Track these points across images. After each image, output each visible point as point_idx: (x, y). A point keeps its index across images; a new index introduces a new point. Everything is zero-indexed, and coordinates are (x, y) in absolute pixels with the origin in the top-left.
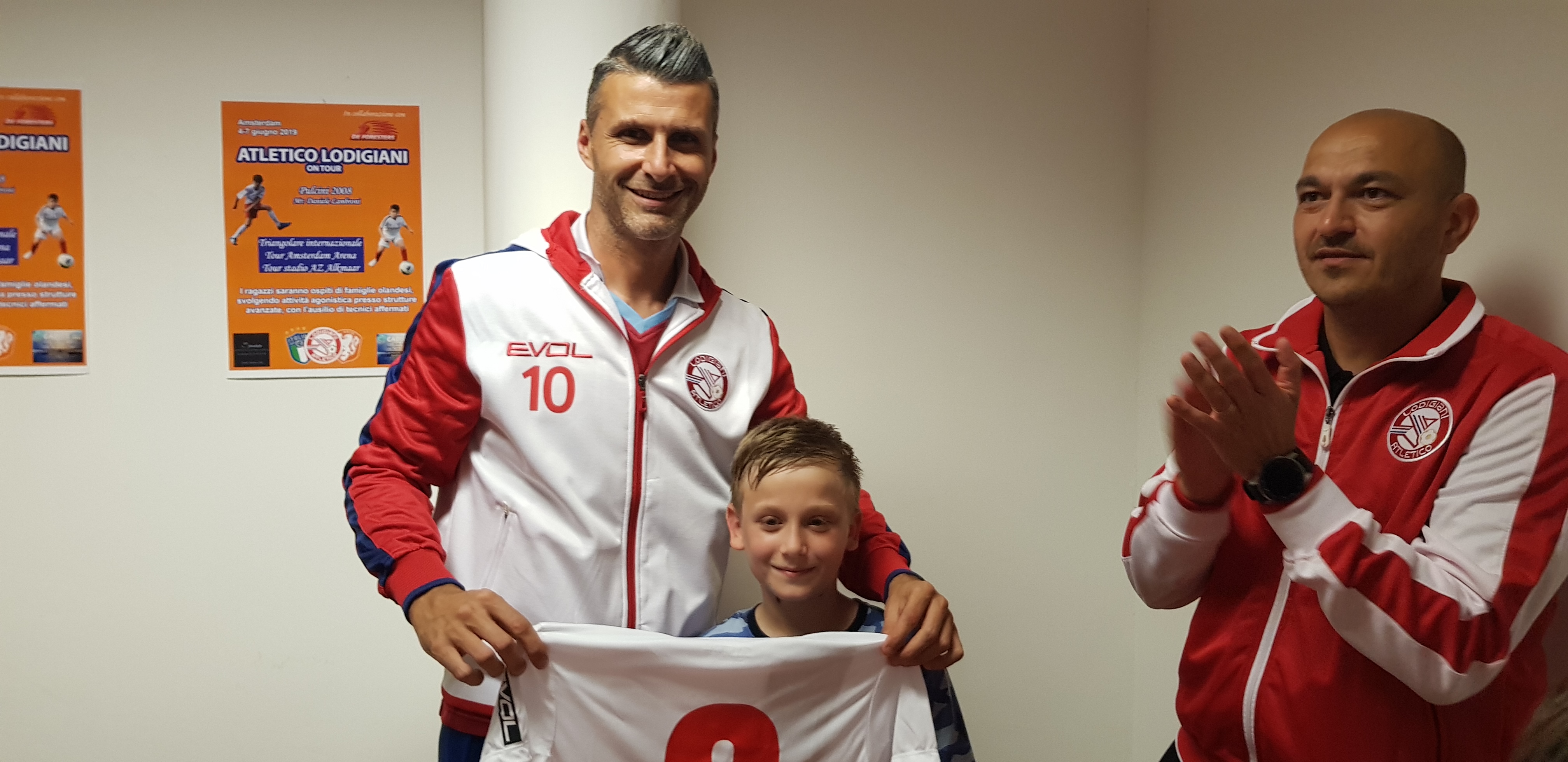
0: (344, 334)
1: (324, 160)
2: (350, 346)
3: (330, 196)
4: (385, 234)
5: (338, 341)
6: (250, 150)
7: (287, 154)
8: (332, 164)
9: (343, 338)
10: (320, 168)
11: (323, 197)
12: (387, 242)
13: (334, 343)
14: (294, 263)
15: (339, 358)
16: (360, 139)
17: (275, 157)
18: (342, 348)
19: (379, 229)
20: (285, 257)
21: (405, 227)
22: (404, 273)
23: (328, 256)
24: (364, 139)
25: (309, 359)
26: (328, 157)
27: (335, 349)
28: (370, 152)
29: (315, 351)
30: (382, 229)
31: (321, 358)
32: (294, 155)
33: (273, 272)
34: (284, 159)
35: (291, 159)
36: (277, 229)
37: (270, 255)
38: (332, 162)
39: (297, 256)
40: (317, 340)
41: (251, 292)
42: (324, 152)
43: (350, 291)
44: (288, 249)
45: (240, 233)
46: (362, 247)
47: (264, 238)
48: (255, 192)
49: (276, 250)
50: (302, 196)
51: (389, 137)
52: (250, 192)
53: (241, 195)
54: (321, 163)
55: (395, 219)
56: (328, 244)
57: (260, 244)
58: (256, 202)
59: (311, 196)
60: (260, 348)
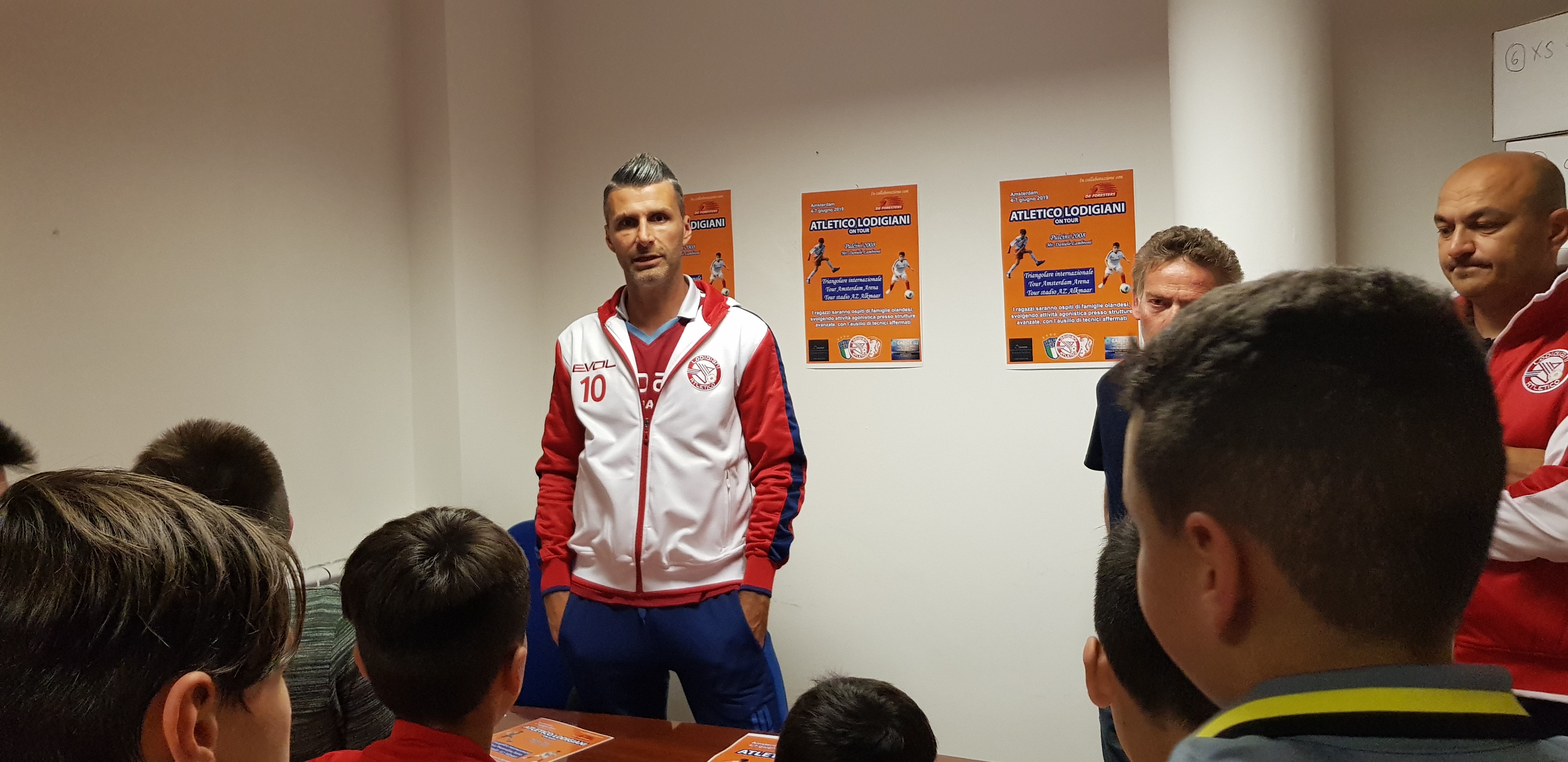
0: (1081, 338)
1: (1067, 215)
2: (1086, 347)
3: (1071, 240)
4: (1110, 265)
5: (1078, 343)
6: (1018, 212)
7: (1042, 213)
8: (1073, 217)
9: (1081, 341)
10: (1064, 221)
11: (1067, 241)
12: (1111, 270)
13: (1075, 344)
14: (1048, 288)
15: (1079, 355)
16: (1091, 198)
17: (1033, 216)
18: (1080, 347)
19: (1105, 261)
20: (1041, 285)
21: (1124, 258)
22: (1123, 292)
23: (1070, 282)
24: (1094, 197)
25: (1058, 356)
26: (1069, 213)
27: (1076, 348)
28: (1098, 206)
29: (1062, 350)
30: (1107, 260)
31: (1067, 355)
32: (1047, 213)
33: (1034, 295)
34: (1040, 217)
35: (1045, 217)
36: (1036, 265)
37: (1032, 284)
38: (1072, 215)
39: (1049, 283)
40: (1064, 343)
41: (1020, 310)
42: (1066, 209)
43: (1085, 307)
44: (1043, 279)
45: (1012, 270)
46: (1093, 275)
47: (1027, 272)
48: (1021, 241)
49: (1036, 280)
50: (1051, 242)
51: (1111, 194)
52: (1018, 241)
53: (1012, 244)
54: (1064, 217)
55: (1116, 253)
56: (1069, 274)
57: (1025, 277)
58: (1022, 248)
59: (1057, 241)
60: (1025, 349)
